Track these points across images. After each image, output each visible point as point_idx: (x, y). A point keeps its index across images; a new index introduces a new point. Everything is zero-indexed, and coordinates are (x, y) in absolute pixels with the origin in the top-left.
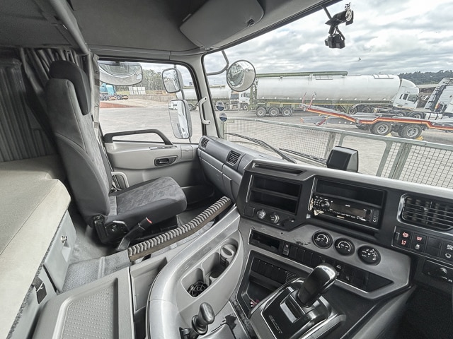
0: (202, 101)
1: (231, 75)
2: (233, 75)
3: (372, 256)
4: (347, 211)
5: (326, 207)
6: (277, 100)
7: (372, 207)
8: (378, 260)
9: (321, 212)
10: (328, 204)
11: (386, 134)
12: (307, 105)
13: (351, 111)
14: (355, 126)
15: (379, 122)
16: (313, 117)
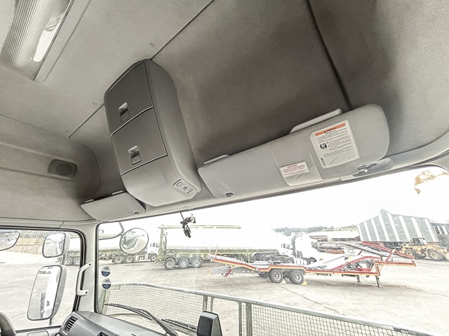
0: (84, 267)
1: (125, 239)
2: (127, 239)
6: (186, 251)
11: (281, 281)
12: (213, 256)
13: (252, 260)
14: (257, 275)
15: (272, 269)
16: (220, 267)
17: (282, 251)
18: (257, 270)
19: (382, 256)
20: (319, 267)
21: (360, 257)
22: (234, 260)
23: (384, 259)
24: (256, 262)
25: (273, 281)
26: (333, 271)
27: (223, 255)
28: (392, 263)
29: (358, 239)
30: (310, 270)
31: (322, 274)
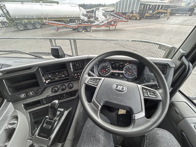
3: (71, 86)
4: (58, 75)
5: (49, 78)
7: (64, 70)
8: (73, 86)
9: (49, 80)
10: (50, 76)
11: (82, 31)
12: (46, 21)
13: (68, 22)
14: (72, 29)
15: (78, 26)
16: (53, 27)
17: (82, 17)
18: (71, 27)
19: (120, 18)
20: (97, 24)
21: (113, 19)
22: (60, 23)
23: (120, 20)
24: (71, 24)
25: (79, 32)
26: (102, 26)
27: (52, 21)
28: (122, 21)
29: (113, 11)
30: (94, 26)
31: (98, 27)
